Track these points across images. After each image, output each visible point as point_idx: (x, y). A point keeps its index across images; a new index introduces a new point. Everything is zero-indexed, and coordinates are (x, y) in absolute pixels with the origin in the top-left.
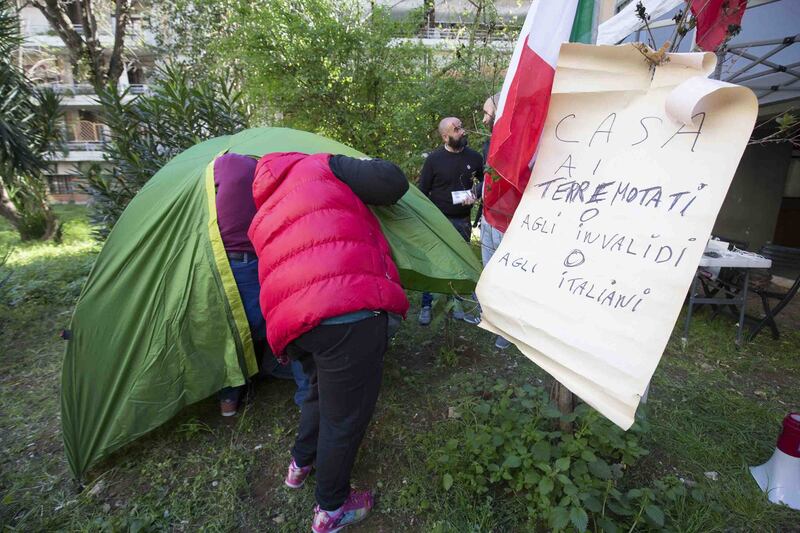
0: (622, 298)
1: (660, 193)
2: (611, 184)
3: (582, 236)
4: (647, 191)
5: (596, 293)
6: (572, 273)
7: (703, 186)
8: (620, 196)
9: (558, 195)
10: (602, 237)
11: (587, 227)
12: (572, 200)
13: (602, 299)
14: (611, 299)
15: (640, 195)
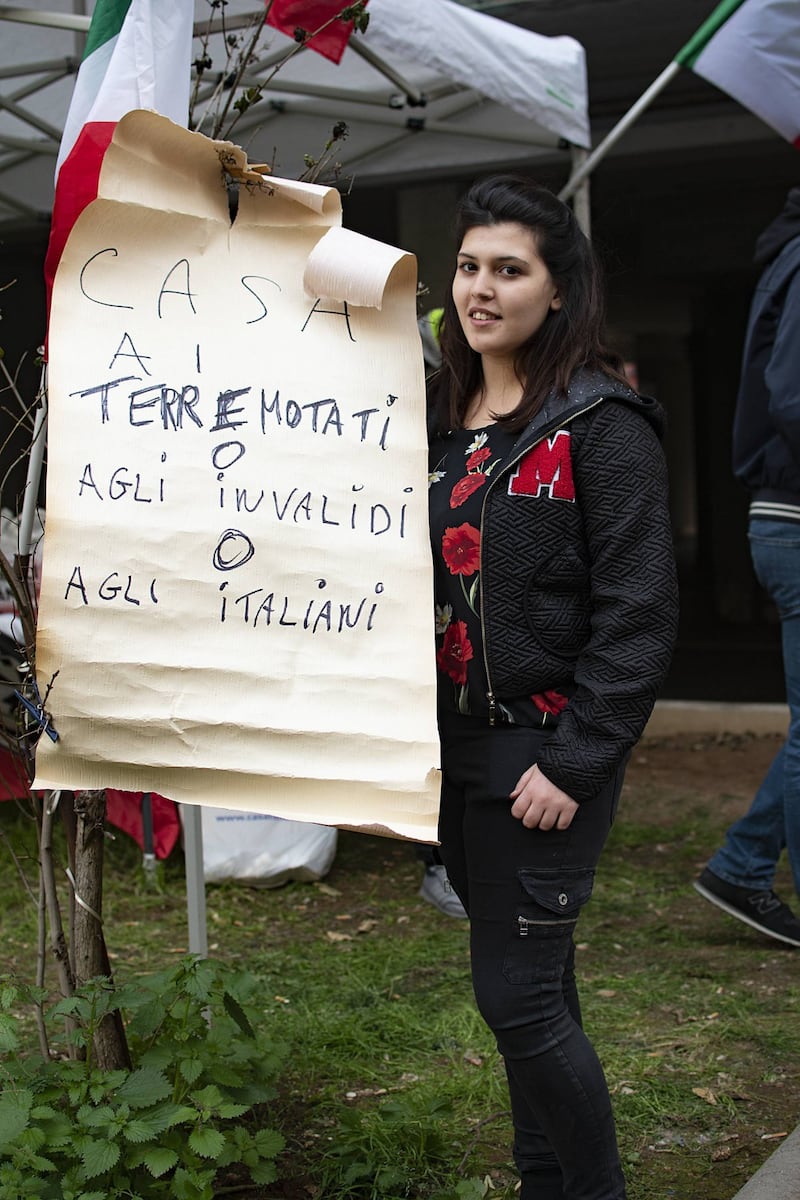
0: (344, 611)
1: (335, 410)
2: (245, 391)
3: (230, 499)
4: (316, 405)
5: (296, 614)
6: (240, 581)
7: (393, 399)
8: (271, 417)
9: (139, 415)
10: (269, 496)
11: (234, 479)
12: (177, 424)
13: (311, 621)
14: (328, 617)
15: (308, 414)
